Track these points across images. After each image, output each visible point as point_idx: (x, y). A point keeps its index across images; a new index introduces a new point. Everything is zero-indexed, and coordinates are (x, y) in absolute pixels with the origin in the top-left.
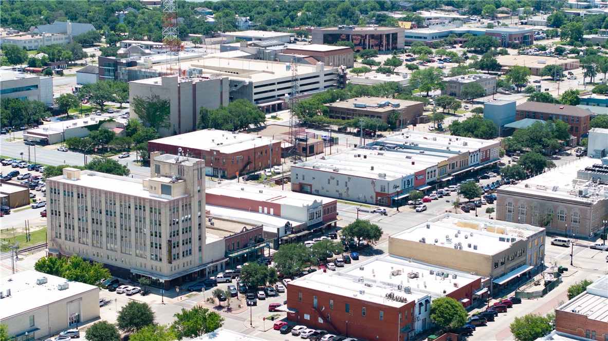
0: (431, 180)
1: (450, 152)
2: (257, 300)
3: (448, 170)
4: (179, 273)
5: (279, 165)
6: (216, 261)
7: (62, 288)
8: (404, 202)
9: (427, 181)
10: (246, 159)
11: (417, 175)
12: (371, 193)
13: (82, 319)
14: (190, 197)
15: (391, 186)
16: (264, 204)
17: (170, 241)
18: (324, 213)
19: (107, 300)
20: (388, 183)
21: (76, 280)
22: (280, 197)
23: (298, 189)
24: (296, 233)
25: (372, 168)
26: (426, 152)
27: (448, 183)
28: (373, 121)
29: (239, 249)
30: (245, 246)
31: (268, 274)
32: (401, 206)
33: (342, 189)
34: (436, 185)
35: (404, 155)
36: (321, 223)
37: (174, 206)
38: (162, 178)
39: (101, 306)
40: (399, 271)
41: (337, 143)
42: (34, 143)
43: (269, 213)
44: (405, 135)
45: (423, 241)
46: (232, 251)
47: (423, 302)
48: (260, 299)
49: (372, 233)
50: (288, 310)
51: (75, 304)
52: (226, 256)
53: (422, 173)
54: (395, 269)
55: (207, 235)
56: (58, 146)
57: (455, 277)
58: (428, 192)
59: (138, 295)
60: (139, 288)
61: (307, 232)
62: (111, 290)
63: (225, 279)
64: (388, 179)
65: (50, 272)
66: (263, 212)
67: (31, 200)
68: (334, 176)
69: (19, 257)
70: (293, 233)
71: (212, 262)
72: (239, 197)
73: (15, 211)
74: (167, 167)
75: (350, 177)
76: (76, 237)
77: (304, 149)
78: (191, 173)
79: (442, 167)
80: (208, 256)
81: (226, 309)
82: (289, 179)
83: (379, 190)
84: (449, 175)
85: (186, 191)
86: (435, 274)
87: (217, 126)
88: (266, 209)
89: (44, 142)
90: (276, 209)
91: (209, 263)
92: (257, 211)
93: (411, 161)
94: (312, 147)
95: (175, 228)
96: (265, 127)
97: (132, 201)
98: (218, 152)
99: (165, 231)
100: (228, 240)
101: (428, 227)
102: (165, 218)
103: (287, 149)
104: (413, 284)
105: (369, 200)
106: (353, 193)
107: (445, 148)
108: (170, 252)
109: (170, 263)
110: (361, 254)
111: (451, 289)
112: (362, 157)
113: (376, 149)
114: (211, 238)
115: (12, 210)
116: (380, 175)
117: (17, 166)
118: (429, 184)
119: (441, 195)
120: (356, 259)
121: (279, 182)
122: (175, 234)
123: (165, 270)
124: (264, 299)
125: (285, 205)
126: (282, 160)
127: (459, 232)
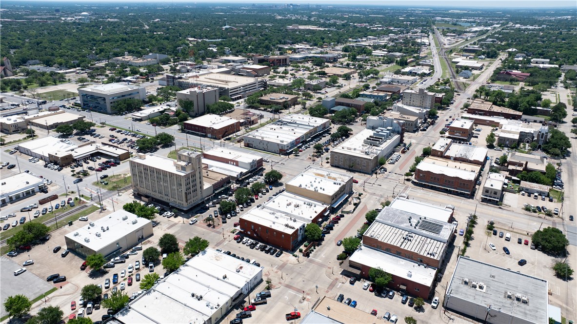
0: (302, 140)
1: (309, 126)
3: (309, 135)
4: (192, 205)
5: (240, 130)
6: (209, 196)
7: (134, 223)
8: (291, 153)
9: (301, 141)
10: (225, 130)
11: (296, 140)
12: (277, 149)
13: (144, 237)
14: (195, 171)
15: (286, 147)
16: (231, 160)
17: (186, 193)
18: (257, 164)
19: (158, 222)
20: (285, 145)
21: (142, 216)
22: (238, 156)
23: (247, 145)
24: (245, 175)
25: (278, 137)
26: (300, 126)
27: (309, 141)
28: (278, 107)
29: (220, 188)
30: (222, 187)
31: (231, 206)
32: (290, 154)
33: (266, 147)
34: (304, 142)
35: (291, 128)
36: (256, 169)
37: (187, 177)
38: (182, 162)
39: (153, 227)
40: (290, 203)
41: (263, 117)
42: (136, 120)
43: (233, 164)
44: (291, 116)
45: (301, 186)
46: (216, 190)
47: (302, 228)
48: (228, 218)
49: (278, 176)
50: (240, 230)
51: (140, 232)
52: (214, 193)
53: (299, 138)
54: (288, 203)
55: (204, 183)
56: (146, 122)
57: (315, 206)
58: (302, 145)
59: (173, 217)
60: (173, 213)
61: (250, 174)
62: (160, 215)
63: (213, 206)
64: (285, 143)
65: (130, 211)
66: (231, 164)
67: (130, 155)
68: (261, 142)
69: (120, 194)
70: (244, 176)
71: (207, 197)
72: (220, 156)
73: (122, 163)
74: (184, 157)
75: (268, 142)
76: (145, 186)
77: (250, 122)
78: (195, 161)
79: (307, 135)
80: (205, 195)
81: (212, 226)
82: (243, 139)
83: (281, 148)
84: (310, 137)
85: (193, 169)
86: (306, 204)
87: (213, 112)
88: (232, 163)
89: (140, 120)
90: (236, 164)
91: (205, 197)
92: (228, 163)
93: (294, 131)
94: (253, 121)
95: (188, 186)
96: (234, 110)
97: (168, 174)
99: (184, 188)
100: (214, 185)
101: (302, 175)
102: (183, 183)
103: (243, 123)
104: (296, 212)
105: (277, 152)
106: (270, 149)
107: (307, 124)
108: (186, 197)
109: (187, 202)
110: (273, 186)
111: (314, 216)
112: (273, 129)
113: (278, 125)
114: (207, 185)
115: (121, 162)
116: (281, 141)
117: (127, 135)
118: (301, 143)
119: (306, 148)
120: (271, 189)
121: (239, 142)
122: (188, 189)
123: (185, 206)
124: (230, 218)
125: (240, 162)
126: (241, 127)
127: (316, 179)
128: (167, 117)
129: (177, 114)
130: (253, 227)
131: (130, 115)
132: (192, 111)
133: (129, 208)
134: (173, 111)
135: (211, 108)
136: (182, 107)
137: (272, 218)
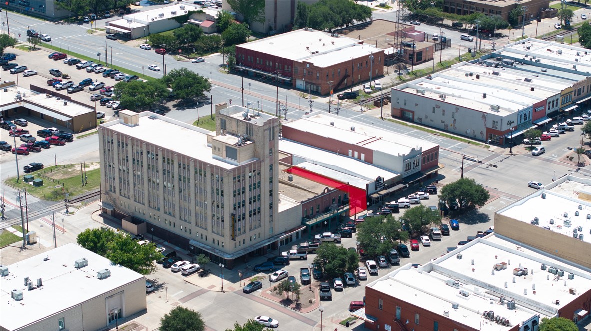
0: (552, 110)
1: (576, 72)
2: (332, 291)
3: (573, 97)
4: (245, 249)
5: (382, 76)
6: (291, 231)
7: (103, 276)
8: (517, 141)
9: (548, 112)
10: (343, 73)
11: (535, 106)
12: (480, 128)
13: (124, 314)
14: (260, 162)
15: (505, 122)
16: (354, 147)
17: (233, 215)
18: (423, 161)
19: (160, 282)
20: (501, 118)
21: (123, 263)
22: (374, 139)
23: (398, 114)
24: (389, 187)
25: (484, 96)
26: (549, 71)
27: (572, 114)
28: (492, 19)
29: (318, 214)
30: (327, 210)
31: (347, 259)
32: (515, 145)
33: (449, 121)
34: (558, 116)
35: (523, 76)
36: (419, 174)
37: (238, 175)
38: (228, 135)
39: (148, 293)
40: (504, 264)
41: (449, 46)
42: (116, 36)
43: (359, 159)
44: (527, 45)
45: (536, 221)
46: (310, 218)
47: (530, 324)
48: (337, 290)
49: (476, 195)
50: (365, 318)
51: (116, 299)
52: (303, 224)
53: (543, 103)
54: (498, 262)
55: (281, 196)
56: (141, 42)
57: (571, 277)
58: (550, 124)
59: (196, 275)
60: (198, 266)
61: (401, 186)
62: (166, 267)
63: (299, 256)
64: (502, 113)
65: (94, 249)
66: (353, 157)
67: (98, 121)
68: (440, 105)
69: (71, 210)
70: (385, 188)
71: (286, 232)
72: (326, 136)
73: (78, 137)
74: (234, 123)
75: (458, 108)
76: (132, 194)
77: (411, 56)
78: (260, 134)
79: (565, 96)
80: (279, 227)
81: (293, 305)
82: (389, 99)
83: (490, 126)
84: (574, 103)
85: (255, 155)
86: (547, 269)
87: (316, 26)
88: (356, 153)
89: (127, 37)
90: (367, 156)
91: (281, 234)
92: (346, 155)
93: (530, 85)
94: (420, 54)
95: (240, 199)
96: (370, 23)
97: (192, 164)
98: (311, 64)
99: (229, 202)
100: (304, 205)
101: (543, 197)
102: (229, 187)
103: (392, 56)
104: (518, 287)
105: (479, 136)
106: (460, 127)
107: (570, 67)
108: (233, 228)
109: (234, 239)
110: (462, 221)
111: (566, 299)
112: (474, 76)
113: (489, 65)
114: (286, 203)
115: (75, 136)
116: (492, 108)
117: (92, 71)
118: (549, 116)
119: (563, 130)
120: (456, 228)
121: (378, 103)
122: (238, 206)
123: (229, 248)
124: (341, 290)
125: (377, 151)
126: (385, 69)
127: (580, 208)
128: (196, 33)
129: (220, 25)
130: (398, 312)
131: (101, 24)
132: (259, 21)
133: (93, 241)
134: (210, 19)
135: (311, 14)
136: (234, 9)
137: (452, 294)
